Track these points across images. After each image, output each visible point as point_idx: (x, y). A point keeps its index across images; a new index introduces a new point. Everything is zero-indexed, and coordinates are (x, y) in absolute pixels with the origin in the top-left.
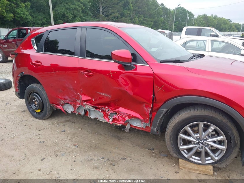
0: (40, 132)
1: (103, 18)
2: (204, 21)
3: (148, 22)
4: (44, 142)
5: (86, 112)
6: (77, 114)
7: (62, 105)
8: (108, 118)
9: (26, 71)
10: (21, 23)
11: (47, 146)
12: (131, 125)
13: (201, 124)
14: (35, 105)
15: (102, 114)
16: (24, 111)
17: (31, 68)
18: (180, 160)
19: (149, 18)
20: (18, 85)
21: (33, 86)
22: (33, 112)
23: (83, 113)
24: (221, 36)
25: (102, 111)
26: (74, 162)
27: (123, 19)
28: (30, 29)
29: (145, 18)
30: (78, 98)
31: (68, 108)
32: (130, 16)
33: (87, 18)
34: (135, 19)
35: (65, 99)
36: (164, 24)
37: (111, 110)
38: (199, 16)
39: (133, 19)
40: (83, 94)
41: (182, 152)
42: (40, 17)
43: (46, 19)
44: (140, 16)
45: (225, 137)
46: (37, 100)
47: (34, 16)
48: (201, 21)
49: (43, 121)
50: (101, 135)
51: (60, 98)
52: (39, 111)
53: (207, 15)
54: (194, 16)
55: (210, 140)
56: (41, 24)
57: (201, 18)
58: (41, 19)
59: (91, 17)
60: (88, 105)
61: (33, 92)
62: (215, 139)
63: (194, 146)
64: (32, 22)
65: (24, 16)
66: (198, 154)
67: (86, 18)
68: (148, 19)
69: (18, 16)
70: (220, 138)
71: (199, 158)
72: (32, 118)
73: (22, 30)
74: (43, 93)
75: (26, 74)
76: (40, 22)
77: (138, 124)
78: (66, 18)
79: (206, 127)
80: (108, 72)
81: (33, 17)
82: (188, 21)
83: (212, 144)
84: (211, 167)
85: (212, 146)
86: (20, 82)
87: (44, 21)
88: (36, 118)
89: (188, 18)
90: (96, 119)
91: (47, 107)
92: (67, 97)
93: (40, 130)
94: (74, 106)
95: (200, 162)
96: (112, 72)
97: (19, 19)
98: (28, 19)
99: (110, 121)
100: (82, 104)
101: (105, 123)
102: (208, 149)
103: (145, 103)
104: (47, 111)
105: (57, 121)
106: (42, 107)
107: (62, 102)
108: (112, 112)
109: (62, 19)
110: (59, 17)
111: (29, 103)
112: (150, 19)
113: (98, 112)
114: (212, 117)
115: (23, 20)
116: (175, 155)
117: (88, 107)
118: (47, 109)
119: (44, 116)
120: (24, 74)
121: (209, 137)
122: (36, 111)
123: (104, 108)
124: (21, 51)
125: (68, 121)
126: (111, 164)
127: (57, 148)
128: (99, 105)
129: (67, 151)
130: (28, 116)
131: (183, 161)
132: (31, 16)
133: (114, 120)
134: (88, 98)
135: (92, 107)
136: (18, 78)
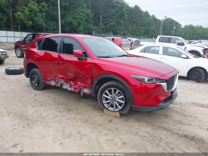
0: (36, 96)
1: (102, 26)
2: (190, 31)
3: (140, 30)
4: (36, 100)
5: (61, 85)
6: (57, 86)
7: (49, 81)
8: (72, 87)
9: (31, 61)
10: (38, 29)
11: (38, 102)
12: (83, 92)
13: (113, 89)
14: (35, 81)
15: (69, 86)
16: (29, 86)
17: (33, 59)
18: (104, 109)
19: (142, 26)
20: (26, 69)
21: (34, 70)
22: (34, 86)
23: (59, 86)
24: (186, 44)
25: (69, 84)
26: (50, 109)
27: (118, 27)
28: (41, 34)
29: (138, 27)
30: (57, 76)
31: (52, 83)
32: (125, 25)
33: (90, 26)
34: (129, 27)
35: (51, 77)
36: (154, 32)
37: (74, 83)
38: (186, 26)
39: (128, 27)
40: (60, 74)
41: (105, 105)
42: (52, 25)
43: (56, 26)
44: (134, 24)
45: (123, 96)
46: (36, 79)
47: (48, 23)
48: (188, 30)
49: (39, 91)
50: (70, 99)
51: (48, 77)
52: (37, 85)
53: (193, 26)
54: (181, 26)
55: (117, 98)
56: (53, 29)
57: (188, 27)
58: (53, 26)
59: (92, 25)
60: (62, 80)
61: (34, 73)
62: (119, 97)
63: (110, 101)
64: (46, 28)
65: (40, 24)
66: (112, 106)
67: (88, 26)
68: (140, 28)
69: (36, 23)
70: (121, 97)
71: (113, 109)
72: (33, 90)
73: (36, 35)
74: (40, 74)
75: (31, 62)
76: (52, 28)
77: (87, 91)
78: (72, 26)
79: (115, 91)
80: (71, 61)
81: (46, 24)
82: (175, 30)
83: (118, 100)
84: (118, 113)
85: (118, 101)
86: (27, 67)
87: (55, 27)
88: (35, 89)
89: (175, 28)
90: (66, 89)
91: (41, 82)
92: (51, 76)
93: (35, 95)
94: (55, 81)
95: (113, 110)
96: (74, 61)
97: (36, 26)
98: (43, 26)
99: (73, 90)
100: (59, 80)
101: (71, 91)
102: (116, 103)
103: (88, 78)
104: (41, 85)
105: (47, 92)
106: (38, 82)
107: (49, 79)
108: (74, 84)
109: (69, 26)
110: (67, 25)
111: (31, 80)
112: (142, 28)
113: (68, 85)
114: (118, 85)
115: (39, 27)
116: (102, 107)
117: (62, 81)
118: (41, 84)
119: (39, 88)
120: (30, 62)
121: (117, 96)
122: (35, 85)
123: (70, 82)
124: (30, 49)
125: (54, 92)
126: (69, 111)
127: (42, 103)
128: (68, 80)
129: (48, 105)
130: (31, 89)
131: (106, 110)
132: (45, 23)
133: (75, 88)
134: (62, 76)
135: (64, 82)
136: (26, 65)
